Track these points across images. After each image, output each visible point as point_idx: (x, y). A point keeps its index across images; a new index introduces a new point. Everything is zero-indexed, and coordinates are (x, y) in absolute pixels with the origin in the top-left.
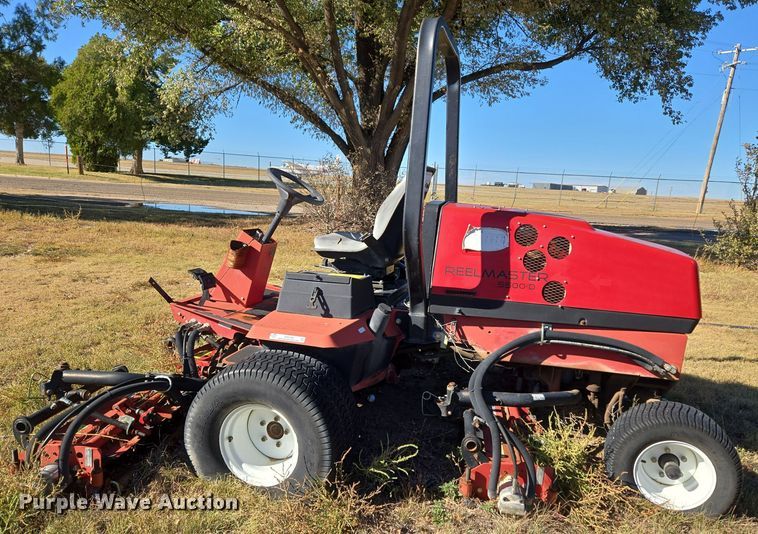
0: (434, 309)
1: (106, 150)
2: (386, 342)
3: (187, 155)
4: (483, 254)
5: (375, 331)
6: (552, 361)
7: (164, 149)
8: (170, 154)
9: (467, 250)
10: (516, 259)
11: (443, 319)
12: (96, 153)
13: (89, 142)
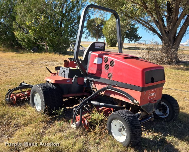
0: (89, 78)
1: (114, 41)
2: (78, 85)
3: (135, 41)
4: (98, 64)
5: (73, 82)
6: (112, 96)
7: (129, 40)
8: (130, 41)
9: (95, 63)
10: (103, 66)
11: (91, 81)
12: (112, 42)
13: (110, 39)
